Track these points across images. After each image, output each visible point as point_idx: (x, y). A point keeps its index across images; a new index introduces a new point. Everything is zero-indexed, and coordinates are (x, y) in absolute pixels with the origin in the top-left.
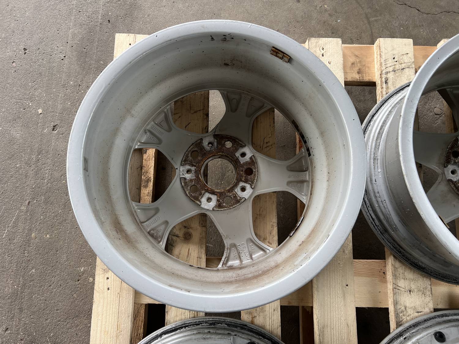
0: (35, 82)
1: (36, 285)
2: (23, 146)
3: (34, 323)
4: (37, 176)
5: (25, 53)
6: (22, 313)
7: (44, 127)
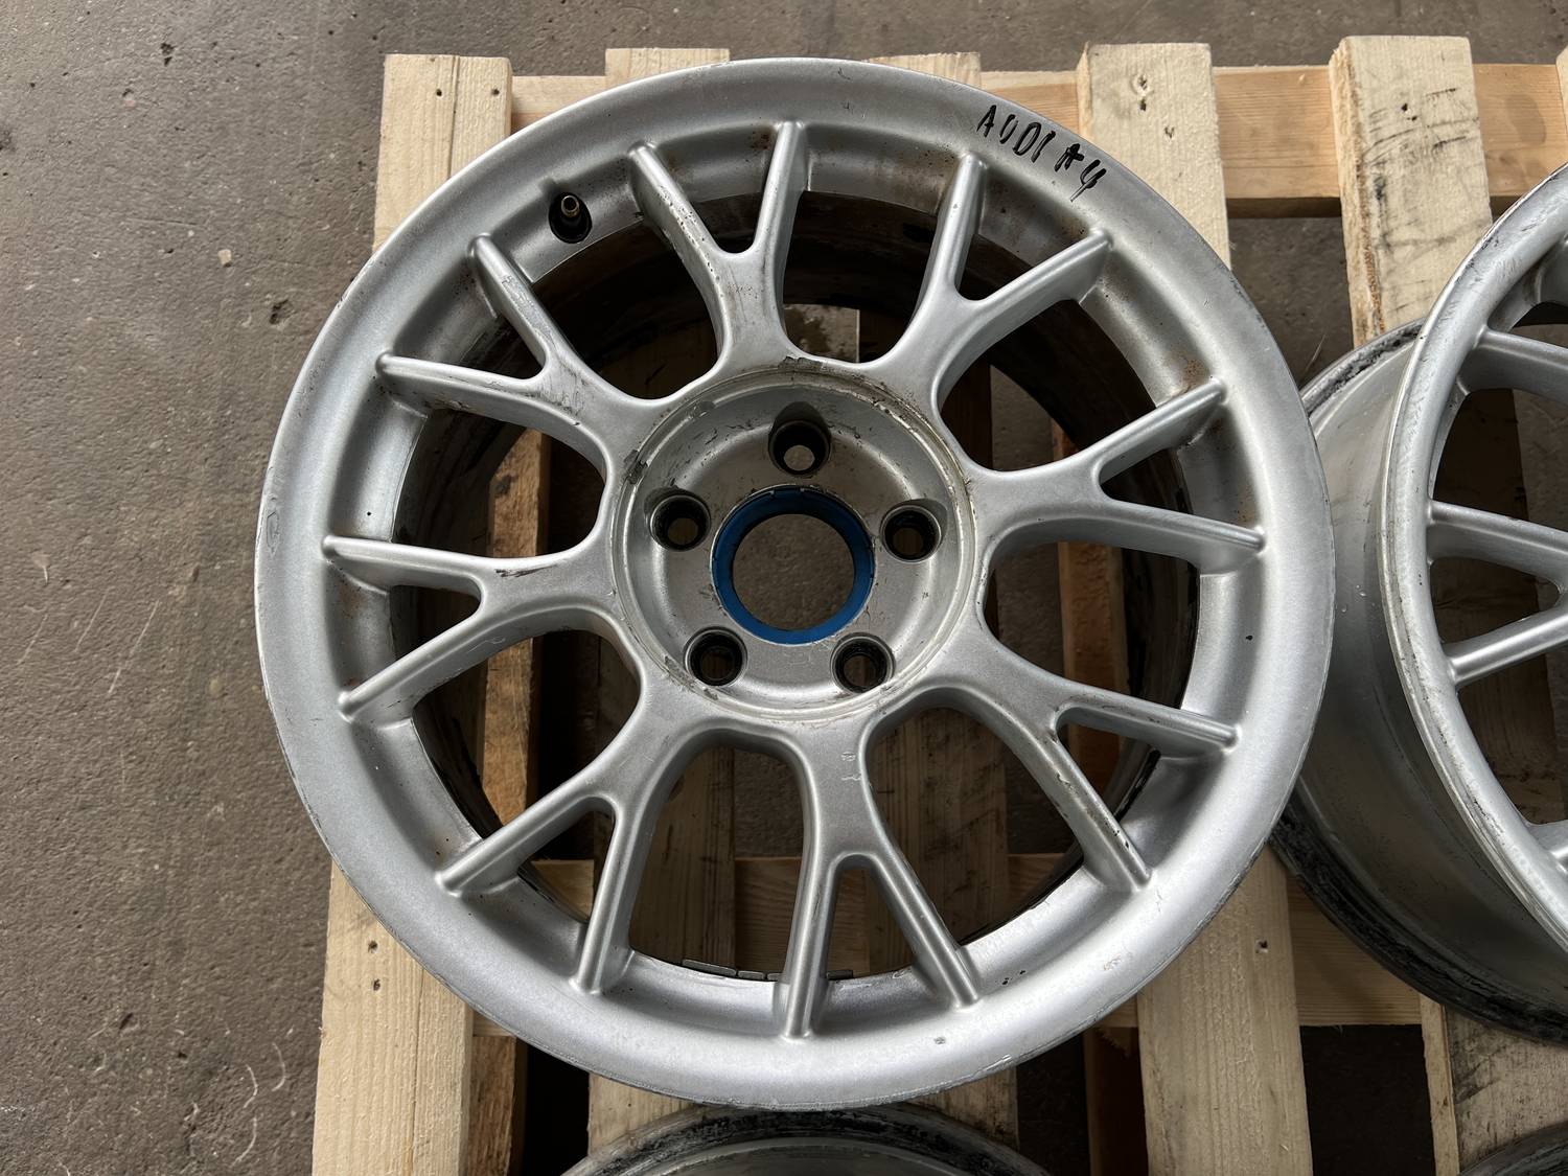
0: (203, 156)
1: (232, 859)
2: (170, 377)
3: (225, 995)
4: (221, 481)
5: (167, 61)
6: (181, 961)
7: (240, 311)
